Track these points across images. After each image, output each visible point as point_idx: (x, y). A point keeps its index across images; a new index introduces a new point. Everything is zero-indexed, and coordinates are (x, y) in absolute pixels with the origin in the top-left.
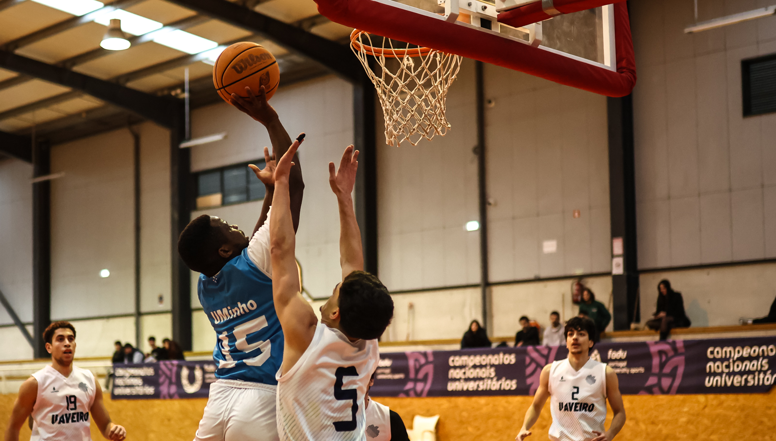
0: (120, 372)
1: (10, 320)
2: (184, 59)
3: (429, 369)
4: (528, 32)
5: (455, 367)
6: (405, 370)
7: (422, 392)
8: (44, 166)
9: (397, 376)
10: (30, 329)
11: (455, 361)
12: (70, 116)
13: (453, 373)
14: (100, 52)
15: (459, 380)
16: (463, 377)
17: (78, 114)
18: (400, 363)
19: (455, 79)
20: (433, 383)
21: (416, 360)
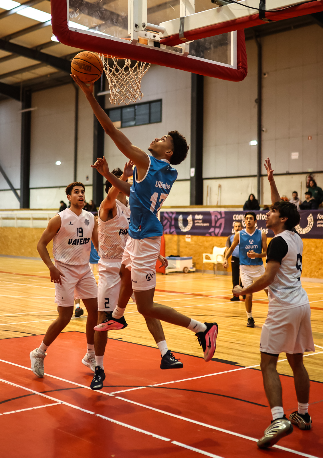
1: (8, 187)
3: (222, 221)
4: (181, 48)
6: (210, 221)
7: (218, 233)
8: (28, 103)
9: (205, 225)
10: (19, 192)
11: (236, 217)
12: (41, 77)
17: (46, 76)
18: (207, 217)
20: (224, 229)
21: (216, 216)
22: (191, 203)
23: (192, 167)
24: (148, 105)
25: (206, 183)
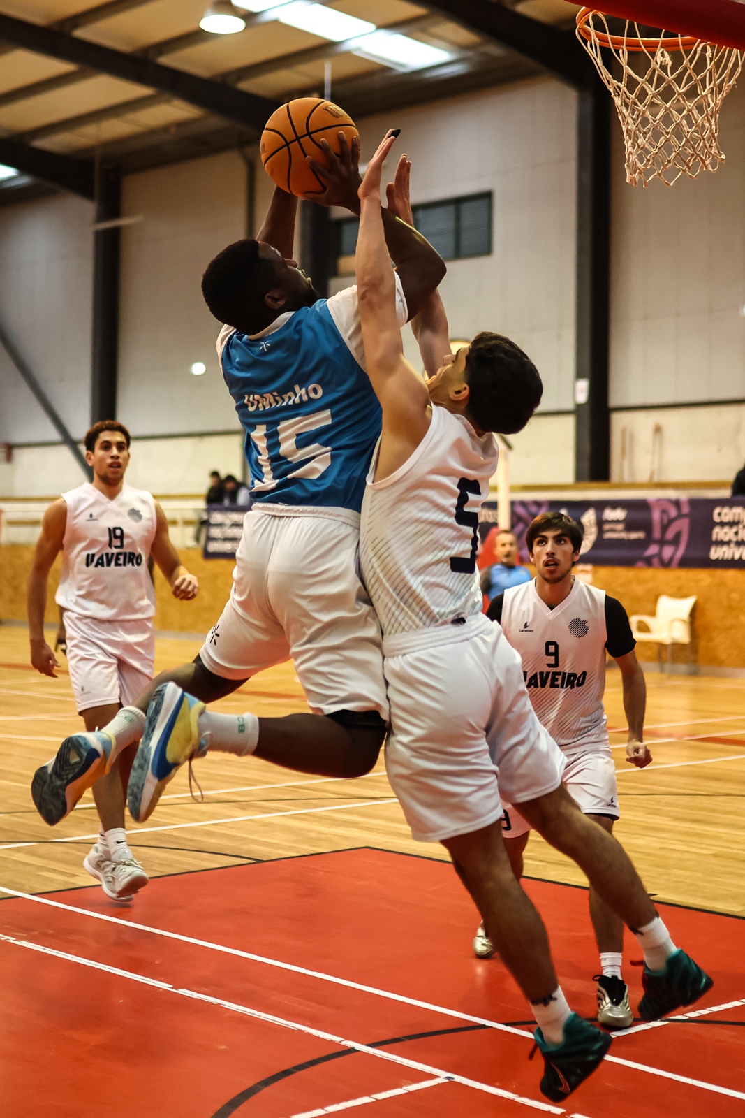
0: (217, 517)
1: (55, 435)
2: (324, 48)
3: (683, 525)
5: (722, 524)
6: (646, 526)
7: (671, 559)
8: (111, 207)
9: (634, 536)
11: (723, 515)
12: (153, 132)
13: (719, 533)
14: (198, 36)
15: (728, 543)
16: (734, 539)
17: (165, 129)
18: (639, 515)
19: (734, 85)
20: (689, 545)
21: (664, 512)
22: (579, 477)
23: (579, 376)
24: (451, 208)
25: (619, 422)
